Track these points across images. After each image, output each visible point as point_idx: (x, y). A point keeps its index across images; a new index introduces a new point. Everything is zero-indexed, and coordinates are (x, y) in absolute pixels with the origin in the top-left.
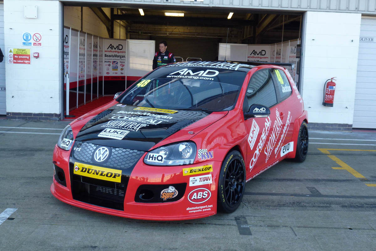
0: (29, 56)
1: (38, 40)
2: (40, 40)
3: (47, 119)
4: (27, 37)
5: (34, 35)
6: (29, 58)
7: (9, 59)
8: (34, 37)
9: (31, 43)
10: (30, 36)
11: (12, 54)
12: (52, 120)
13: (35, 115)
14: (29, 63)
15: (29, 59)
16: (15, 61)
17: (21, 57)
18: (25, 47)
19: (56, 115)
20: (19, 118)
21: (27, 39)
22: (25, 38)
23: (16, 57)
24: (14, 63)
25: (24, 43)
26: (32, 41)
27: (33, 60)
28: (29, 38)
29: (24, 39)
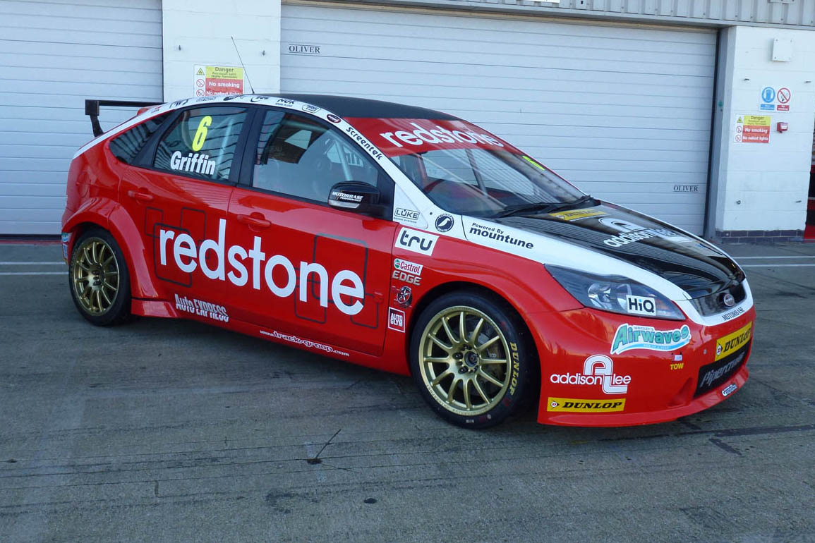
0: (768, 128)
1: (785, 101)
2: (788, 101)
3: (785, 240)
4: (769, 95)
5: (780, 91)
6: (768, 132)
7: (736, 134)
8: (780, 95)
9: (773, 106)
10: (774, 92)
11: (742, 125)
12: (794, 241)
13: (768, 233)
14: (767, 142)
15: (767, 135)
16: (745, 138)
17: (757, 130)
18: (764, 113)
19: (799, 232)
20: (742, 240)
21: (768, 99)
22: (765, 97)
23: (747, 130)
24: (744, 141)
25: (762, 106)
26: (776, 103)
27: (774, 135)
28: (772, 97)
29: (764, 100)
